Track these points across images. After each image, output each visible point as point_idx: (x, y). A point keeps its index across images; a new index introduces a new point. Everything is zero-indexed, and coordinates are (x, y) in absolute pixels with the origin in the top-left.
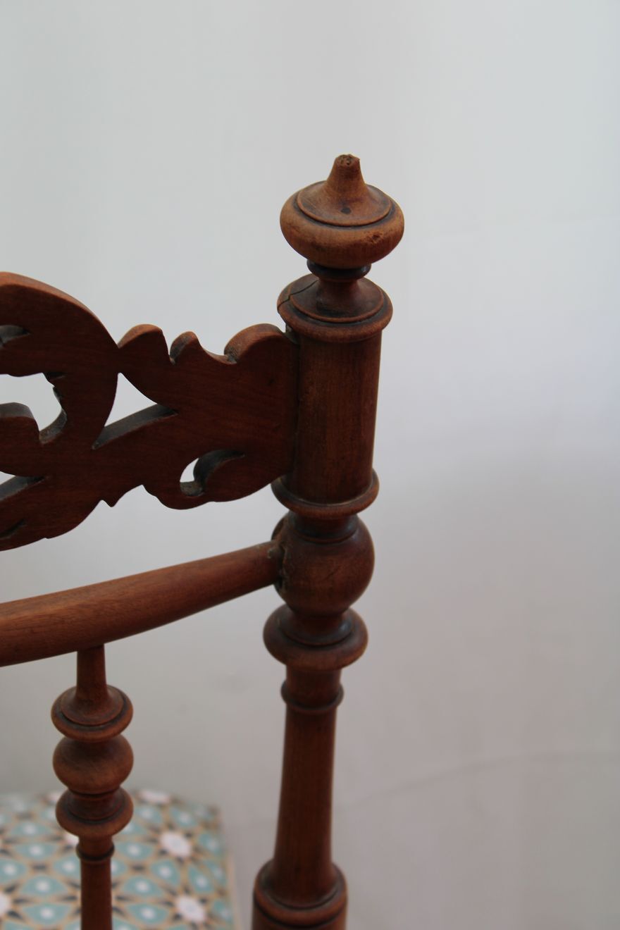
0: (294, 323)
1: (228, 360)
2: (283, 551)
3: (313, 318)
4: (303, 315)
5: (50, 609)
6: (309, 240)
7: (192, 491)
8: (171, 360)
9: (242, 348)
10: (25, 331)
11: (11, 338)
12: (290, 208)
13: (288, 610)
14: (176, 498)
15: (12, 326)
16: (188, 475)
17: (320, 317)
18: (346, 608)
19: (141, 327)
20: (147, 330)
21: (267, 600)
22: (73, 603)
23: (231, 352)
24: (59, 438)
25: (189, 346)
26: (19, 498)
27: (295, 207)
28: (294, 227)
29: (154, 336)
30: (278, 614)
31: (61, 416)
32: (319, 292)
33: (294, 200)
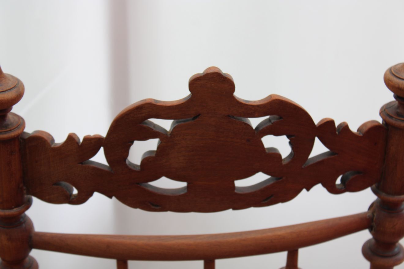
0: (387, 120)
1: (359, 134)
2: (374, 216)
3: (395, 118)
4: (391, 117)
5: (279, 233)
6: (397, 86)
7: (340, 187)
8: (337, 133)
9: (365, 129)
10: (281, 118)
11: (275, 121)
12: (388, 73)
13: (373, 241)
14: (333, 190)
15: (275, 116)
16: (338, 181)
17: (398, 118)
18: (397, 241)
19: (326, 119)
20: (328, 120)
21: (365, 235)
22: (288, 231)
23: (360, 131)
24: (290, 163)
25: (345, 128)
26: (272, 186)
27: (390, 73)
28: (390, 81)
29: (331, 123)
30: (368, 242)
31: (291, 154)
32: (398, 107)
33: (390, 70)
